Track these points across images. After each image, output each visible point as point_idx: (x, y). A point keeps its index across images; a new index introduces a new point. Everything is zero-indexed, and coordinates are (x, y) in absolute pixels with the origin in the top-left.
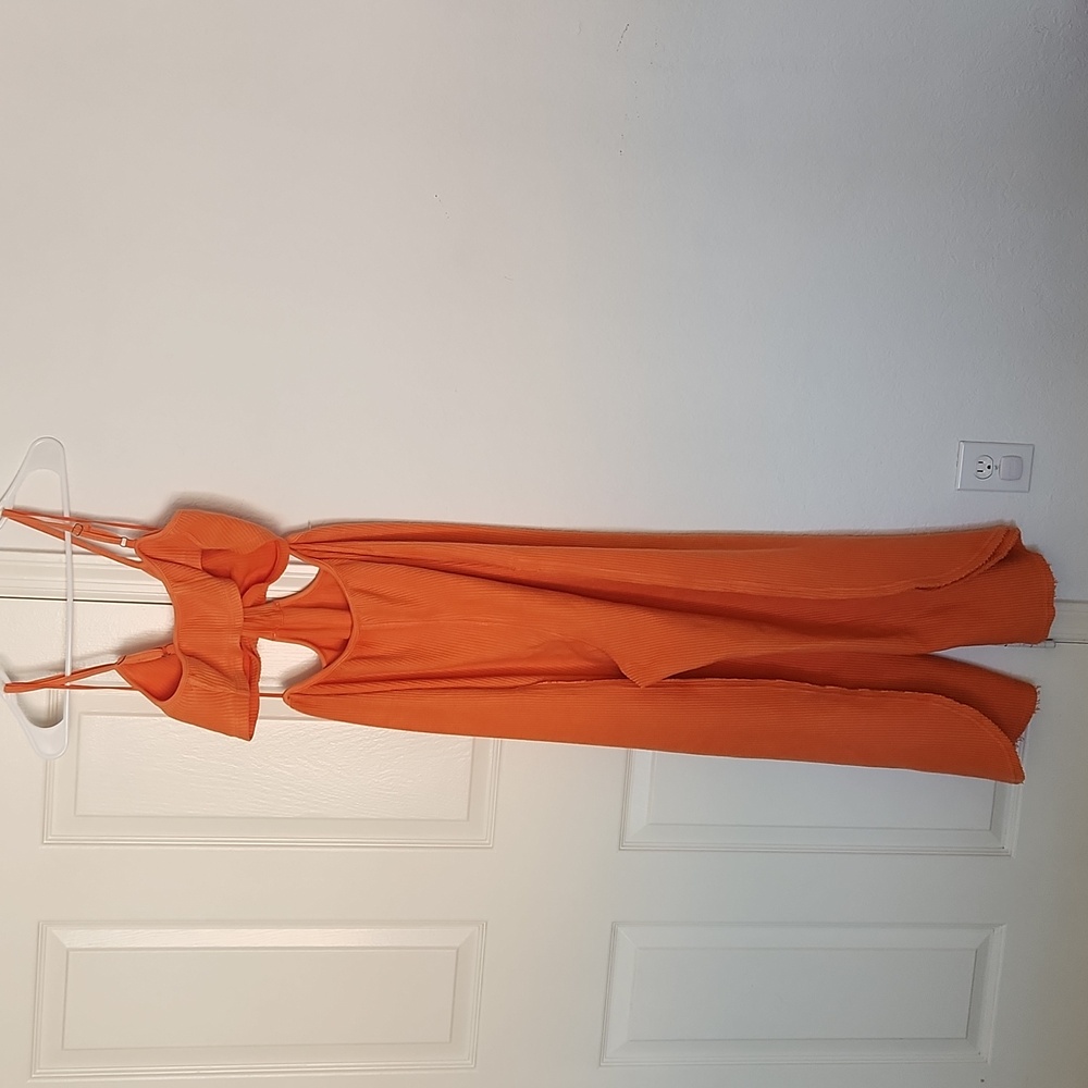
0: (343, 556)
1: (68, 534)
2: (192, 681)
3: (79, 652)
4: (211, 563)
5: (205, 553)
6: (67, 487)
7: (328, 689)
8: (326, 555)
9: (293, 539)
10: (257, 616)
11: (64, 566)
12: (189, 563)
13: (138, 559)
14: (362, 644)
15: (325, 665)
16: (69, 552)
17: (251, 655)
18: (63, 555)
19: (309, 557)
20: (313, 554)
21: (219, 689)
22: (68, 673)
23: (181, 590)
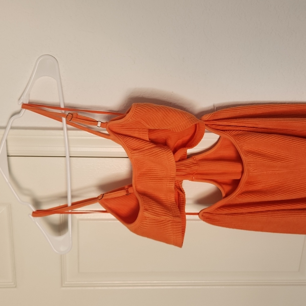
0: (238, 128)
1: (64, 119)
2: (146, 214)
3: (75, 187)
4: (154, 136)
5: (150, 131)
6: (62, 87)
7: (226, 211)
8: (227, 128)
9: (205, 117)
10: (183, 168)
11: (63, 137)
12: (142, 137)
13: (106, 132)
14: (248, 183)
15: (224, 195)
16: (65, 129)
17: (180, 192)
18: (62, 131)
19: (216, 130)
20: (219, 128)
21: (163, 218)
22: (70, 204)
23: (137, 155)
